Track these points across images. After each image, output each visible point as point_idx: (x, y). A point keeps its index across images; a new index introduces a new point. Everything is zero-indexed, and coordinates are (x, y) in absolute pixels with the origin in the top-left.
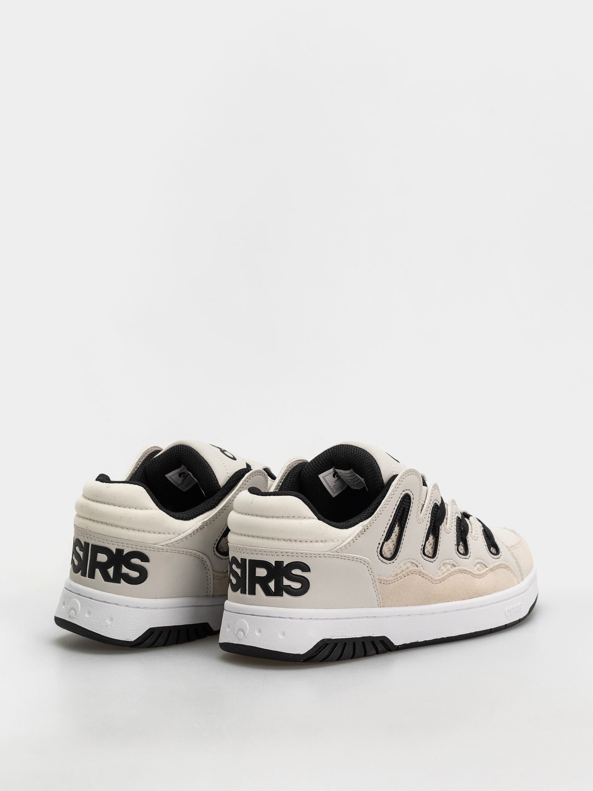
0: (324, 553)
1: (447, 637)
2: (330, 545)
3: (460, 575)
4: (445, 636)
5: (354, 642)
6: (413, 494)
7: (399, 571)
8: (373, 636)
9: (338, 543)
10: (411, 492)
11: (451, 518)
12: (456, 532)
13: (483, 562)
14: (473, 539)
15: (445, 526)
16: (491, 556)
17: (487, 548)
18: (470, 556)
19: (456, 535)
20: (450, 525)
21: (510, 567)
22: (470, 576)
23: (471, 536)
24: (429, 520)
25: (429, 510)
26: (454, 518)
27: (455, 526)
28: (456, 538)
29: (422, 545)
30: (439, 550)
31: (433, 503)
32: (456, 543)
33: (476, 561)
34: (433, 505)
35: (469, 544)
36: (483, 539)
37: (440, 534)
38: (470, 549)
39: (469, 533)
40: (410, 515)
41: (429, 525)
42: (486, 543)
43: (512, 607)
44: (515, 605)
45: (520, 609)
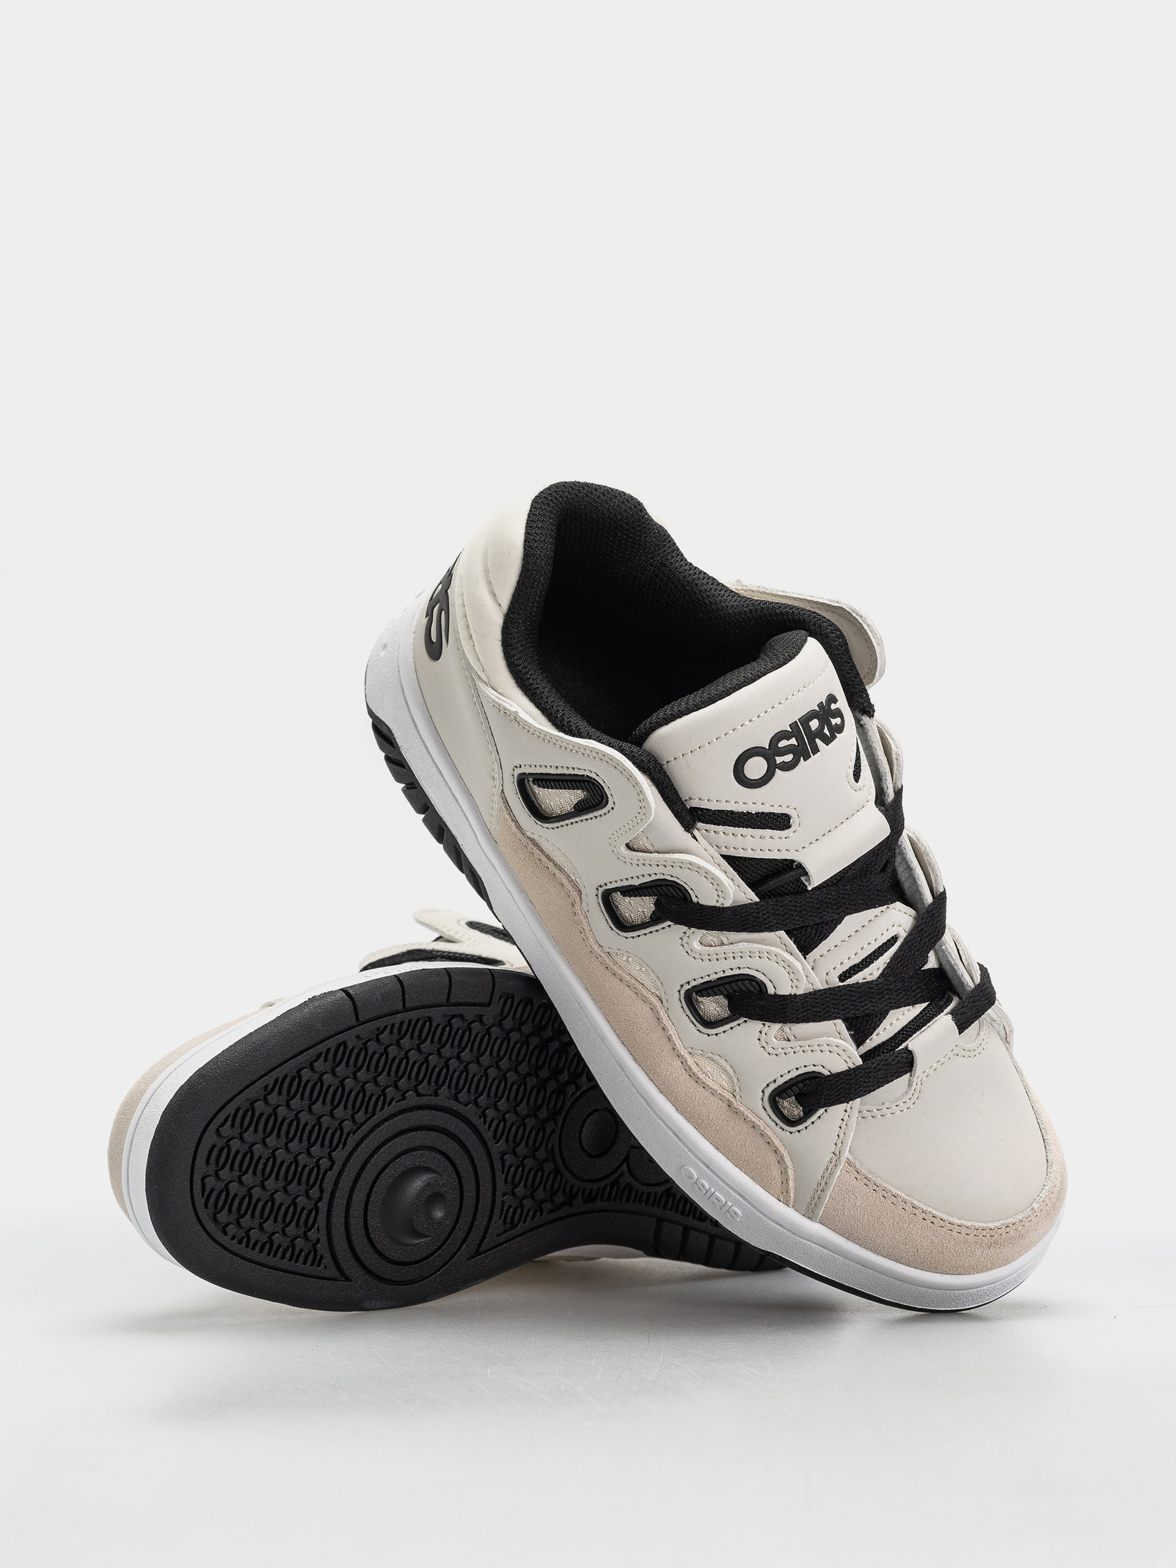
2: (472, 658)
6: (617, 802)
9: (479, 674)
11: (725, 953)
12: (714, 977)
13: (735, 1080)
14: (759, 1040)
15: (688, 937)
16: (762, 1100)
17: (773, 1087)
18: (709, 1035)
19: (707, 979)
20: (709, 955)
21: (787, 1165)
22: (668, 1047)
23: (763, 1033)
24: (643, 880)
25: (650, 869)
26: (733, 963)
27: (724, 971)
28: (701, 981)
29: (606, 885)
30: (639, 936)
31: (672, 876)
32: (694, 983)
33: (717, 1058)
34: (669, 878)
35: (734, 1027)
36: (789, 1072)
37: (663, 928)
38: (725, 1032)
39: (764, 1025)
40: (596, 817)
41: (637, 884)
42: (781, 1081)
43: (707, 1186)
44: (716, 1192)
45: (728, 1214)
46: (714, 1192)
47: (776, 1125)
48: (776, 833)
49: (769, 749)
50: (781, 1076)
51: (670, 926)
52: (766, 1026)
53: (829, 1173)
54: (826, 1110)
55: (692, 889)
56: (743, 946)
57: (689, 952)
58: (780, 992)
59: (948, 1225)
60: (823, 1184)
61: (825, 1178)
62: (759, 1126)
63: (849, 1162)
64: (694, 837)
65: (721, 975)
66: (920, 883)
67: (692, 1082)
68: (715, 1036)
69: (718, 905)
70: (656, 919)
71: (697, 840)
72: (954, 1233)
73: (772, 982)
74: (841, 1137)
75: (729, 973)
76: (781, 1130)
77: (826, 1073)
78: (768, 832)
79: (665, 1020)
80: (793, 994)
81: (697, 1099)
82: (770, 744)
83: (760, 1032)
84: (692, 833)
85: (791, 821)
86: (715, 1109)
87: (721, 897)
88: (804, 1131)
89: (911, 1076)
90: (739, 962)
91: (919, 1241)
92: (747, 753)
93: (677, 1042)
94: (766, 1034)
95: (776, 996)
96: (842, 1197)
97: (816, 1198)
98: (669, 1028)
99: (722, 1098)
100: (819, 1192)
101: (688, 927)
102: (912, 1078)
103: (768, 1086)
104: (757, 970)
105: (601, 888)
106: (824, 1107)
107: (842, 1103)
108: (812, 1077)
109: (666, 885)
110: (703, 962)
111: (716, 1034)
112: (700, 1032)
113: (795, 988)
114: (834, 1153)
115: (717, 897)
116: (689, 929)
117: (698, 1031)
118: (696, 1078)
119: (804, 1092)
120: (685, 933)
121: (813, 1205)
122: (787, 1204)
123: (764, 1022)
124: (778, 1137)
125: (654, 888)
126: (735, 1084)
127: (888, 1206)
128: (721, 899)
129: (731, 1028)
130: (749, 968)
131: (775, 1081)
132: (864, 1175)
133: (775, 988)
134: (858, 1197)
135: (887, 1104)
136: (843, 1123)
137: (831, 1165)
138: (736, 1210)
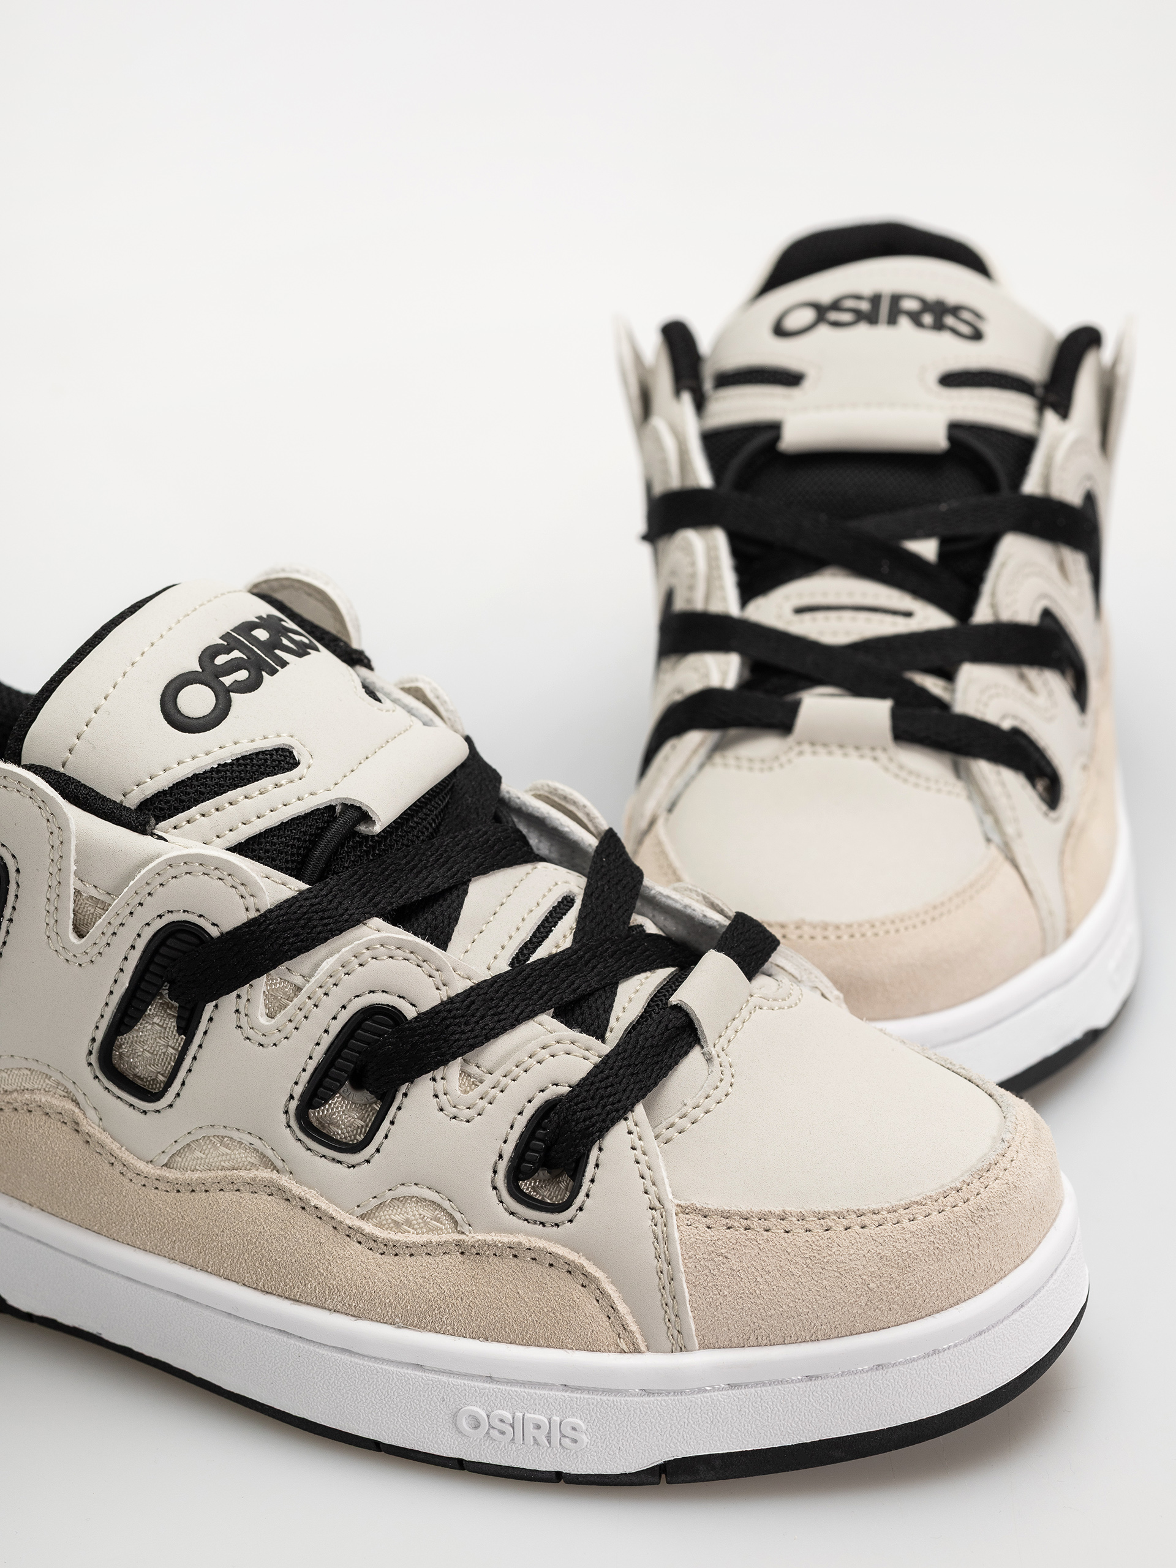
3: (274, 1205)
10: (3, 845)
11: (309, 998)
12: (319, 1053)
13: (446, 1204)
14: (441, 1110)
15: (246, 1015)
16: (502, 1202)
17: (503, 1166)
18: (368, 1161)
19: (312, 1066)
20: (290, 1021)
21: (597, 1280)
22: (326, 1230)
23: (441, 1095)
24: (130, 967)
25: (127, 936)
26: (330, 1005)
27: (326, 1031)
28: (306, 1077)
29: (94, 1040)
30: (183, 1084)
31: (160, 916)
32: (298, 1091)
33: (402, 1191)
34: (159, 924)
35: (395, 1117)
36: (512, 1127)
37: (205, 1033)
38: (386, 1137)
39: (434, 1079)
40: (11, 920)
41: (127, 985)
42: (509, 1150)
43: (508, 1416)
44: (527, 1415)
45: (567, 1442)
46: (524, 1415)
47: (543, 1224)
48: (281, 778)
49: (203, 671)
50: (505, 1142)
51: (216, 1006)
52: (438, 1078)
53: (662, 1240)
54: (600, 1149)
55: (201, 916)
56: (326, 965)
57: (262, 1040)
58: (425, 1007)
59: (889, 1216)
60: (665, 1267)
61: (662, 1256)
62: (520, 1244)
63: (684, 1210)
64: (160, 838)
65: (327, 1040)
66: (566, 829)
67: (389, 1259)
68: (377, 1155)
69: (253, 914)
70: (188, 1026)
71: (167, 841)
72: (906, 1223)
73: (403, 998)
74: (647, 1175)
75: (336, 1027)
76: (555, 1228)
77: (565, 1090)
78: (267, 782)
79: (297, 1189)
80: (445, 999)
81: (411, 1278)
82: (200, 665)
83: (436, 1096)
84: (152, 835)
85: (295, 753)
87: (248, 896)
88: (588, 1202)
89: (702, 1047)
90: (339, 995)
91: (861, 1267)
92: (173, 686)
93: (332, 1209)
94: (445, 1094)
95: (420, 1017)
96: (707, 1272)
97: (670, 1301)
98: (308, 1196)
99: (444, 1249)
100: (667, 1287)
101: (235, 993)
102: (705, 1049)
103: (495, 1172)
104: (371, 992)
105: (90, 1053)
106: (593, 1143)
107: (614, 1122)
108: (549, 1109)
109: (163, 943)
110: (290, 1040)
111: (378, 1151)
112: (353, 1166)
113: (444, 988)
114: (651, 1209)
115: (241, 901)
116: (239, 996)
117: (349, 1167)
118: (393, 1249)
119: (548, 1149)
120: (237, 1011)
121: (673, 1318)
122: (637, 1350)
123: (430, 1075)
124: (558, 1241)
125: (152, 968)
126: (451, 1211)
127: (783, 1242)
128: (250, 901)
129: (392, 1123)
130: (358, 996)
131: (501, 1157)
132: (716, 1212)
133: (414, 1005)
134: (729, 1256)
135: (691, 1103)
136: (638, 1153)
137: (658, 1230)
138: (571, 1422)
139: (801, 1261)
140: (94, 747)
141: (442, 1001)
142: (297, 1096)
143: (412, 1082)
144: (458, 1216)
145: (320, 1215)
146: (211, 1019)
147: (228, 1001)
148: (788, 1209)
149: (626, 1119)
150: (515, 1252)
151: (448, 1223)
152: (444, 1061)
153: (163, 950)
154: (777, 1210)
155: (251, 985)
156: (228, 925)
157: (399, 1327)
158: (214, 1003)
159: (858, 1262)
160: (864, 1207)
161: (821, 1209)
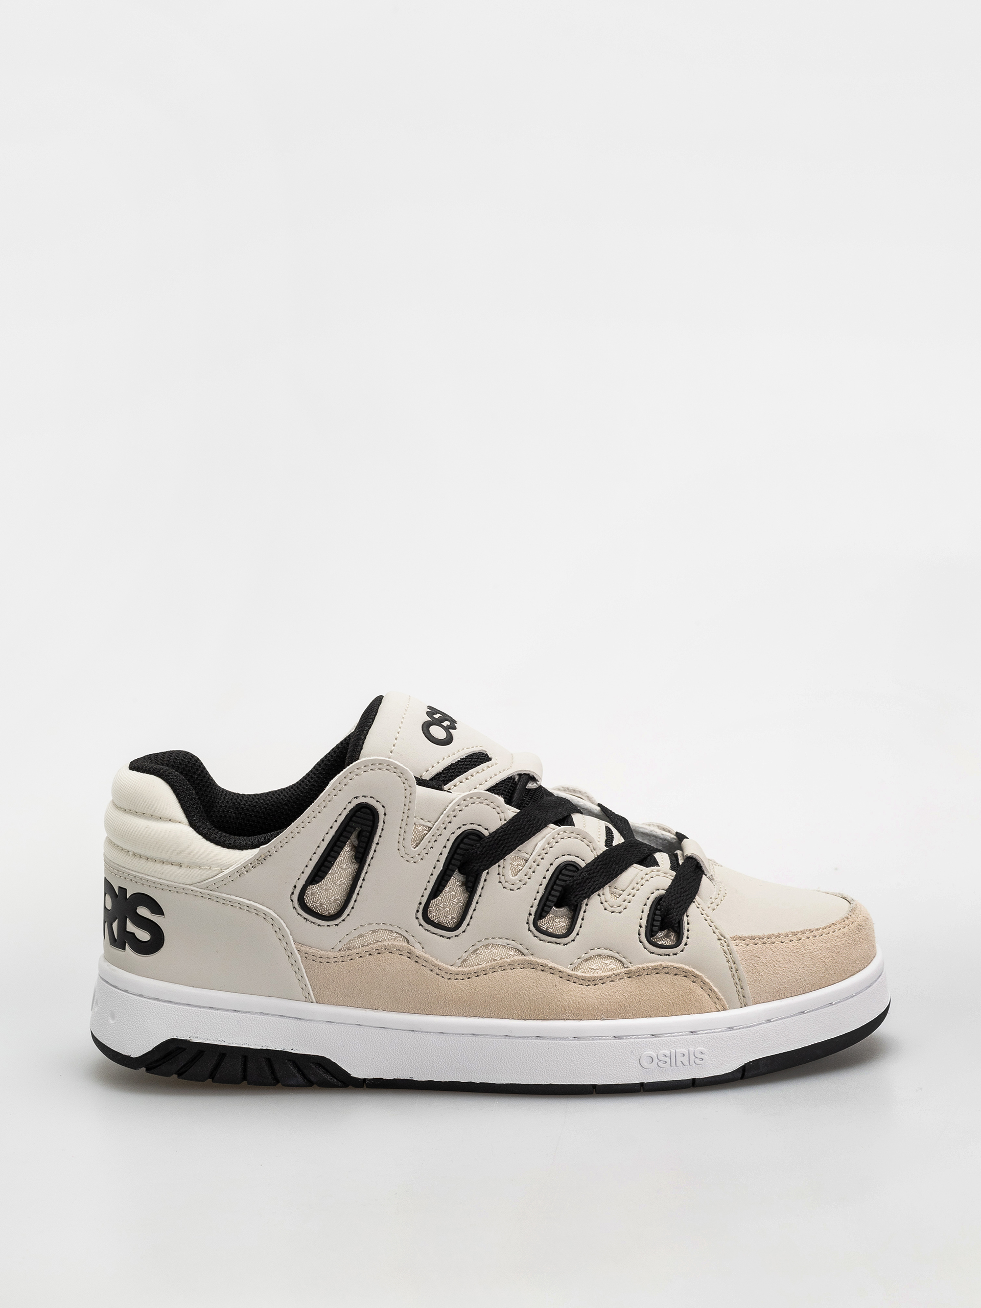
0: (184, 886)
1: (481, 1083)
2: (196, 875)
3: (528, 972)
4: (477, 1080)
5: (245, 1055)
6: (383, 806)
7: (357, 943)
8: (293, 1052)
9: (210, 873)
10: (377, 801)
11: (534, 862)
12: (542, 889)
13: (617, 955)
14: (605, 909)
15: (503, 876)
16: (645, 948)
17: (643, 931)
18: (573, 940)
19: (539, 896)
20: (526, 875)
21: (700, 976)
22: (556, 978)
23: (604, 902)
24: (443, 859)
25: (442, 841)
26: (545, 864)
27: (544, 878)
28: (537, 902)
29: (420, 903)
30: (471, 918)
31: (460, 828)
32: (534, 910)
33: (592, 953)
34: (459, 832)
35: (583, 917)
36: (643, 912)
37: (482, 888)
38: (581, 927)
39: (599, 895)
40: (378, 844)
41: (442, 868)
42: (644, 922)
43: (668, 1053)
44: (677, 1050)
45: (697, 1061)
47: (668, 955)
49: (433, 720)
50: (641, 919)
51: (488, 873)
52: (601, 894)
53: (729, 955)
54: (687, 916)
55: (479, 825)
56: (540, 845)
57: (512, 887)
58: (589, 861)
59: (824, 930)
60: (733, 966)
61: (730, 961)
62: (658, 966)
63: (734, 939)
64: (449, 791)
65: (545, 882)
67: (592, 987)
68: (577, 937)
69: (504, 822)
70: (471, 887)
71: (452, 792)
72: (832, 933)
73: (578, 857)
74: (712, 925)
75: (548, 875)
76: (675, 956)
77: (664, 892)
79: (538, 962)
81: (605, 995)
82: (431, 718)
83: (602, 903)
84: (444, 790)
86: (624, 989)
88: (689, 940)
90: (548, 858)
91: (820, 954)
92: (425, 727)
93: (558, 968)
94: (606, 902)
95: (588, 865)
96: (751, 965)
97: (738, 982)
98: (546, 963)
99: (619, 977)
101: (497, 864)
102: (708, 875)
103: (639, 934)
104: (563, 856)
105: (418, 911)
106: (684, 914)
107: (690, 904)
108: (658, 901)
109: (462, 841)
110: (527, 884)
111: (578, 934)
112: (566, 944)
113: (594, 851)
114: (719, 940)
115: (498, 815)
116: (499, 866)
117: (564, 945)
118: (593, 981)
119: (663, 919)
120: (499, 874)
121: (740, 990)
122: (725, 1009)
123: (597, 893)
124: (677, 962)
125: (456, 856)
126: (619, 958)
127: (782, 947)
128: (502, 815)
129: (583, 919)
130: (557, 858)
131: (641, 926)
132: (748, 937)
133: (583, 860)
134: (760, 956)
135: (713, 897)
136: (705, 916)
137: (726, 948)
138: (699, 1050)
139: (793, 954)
140: (401, 755)
141: (595, 858)
142: (533, 913)
143: (589, 898)
144: (623, 960)
145: (552, 971)
146: (485, 880)
147: (494, 869)
148: (780, 932)
149: (694, 902)
150: (657, 970)
151: (620, 965)
152: (602, 886)
153: (462, 846)
154: (776, 933)
155: (505, 860)
156: (493, 829)
157: (603, 1020)
158: (487, 871)
159: (818, 952)
160: (812, 928)
161: (795, 930)
